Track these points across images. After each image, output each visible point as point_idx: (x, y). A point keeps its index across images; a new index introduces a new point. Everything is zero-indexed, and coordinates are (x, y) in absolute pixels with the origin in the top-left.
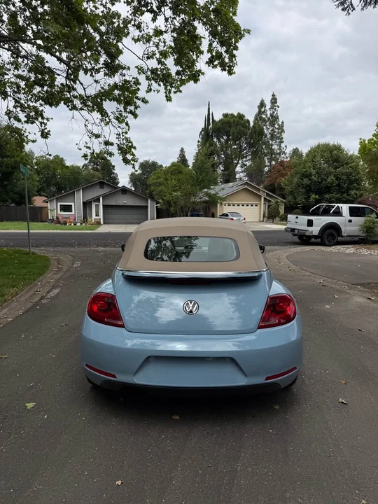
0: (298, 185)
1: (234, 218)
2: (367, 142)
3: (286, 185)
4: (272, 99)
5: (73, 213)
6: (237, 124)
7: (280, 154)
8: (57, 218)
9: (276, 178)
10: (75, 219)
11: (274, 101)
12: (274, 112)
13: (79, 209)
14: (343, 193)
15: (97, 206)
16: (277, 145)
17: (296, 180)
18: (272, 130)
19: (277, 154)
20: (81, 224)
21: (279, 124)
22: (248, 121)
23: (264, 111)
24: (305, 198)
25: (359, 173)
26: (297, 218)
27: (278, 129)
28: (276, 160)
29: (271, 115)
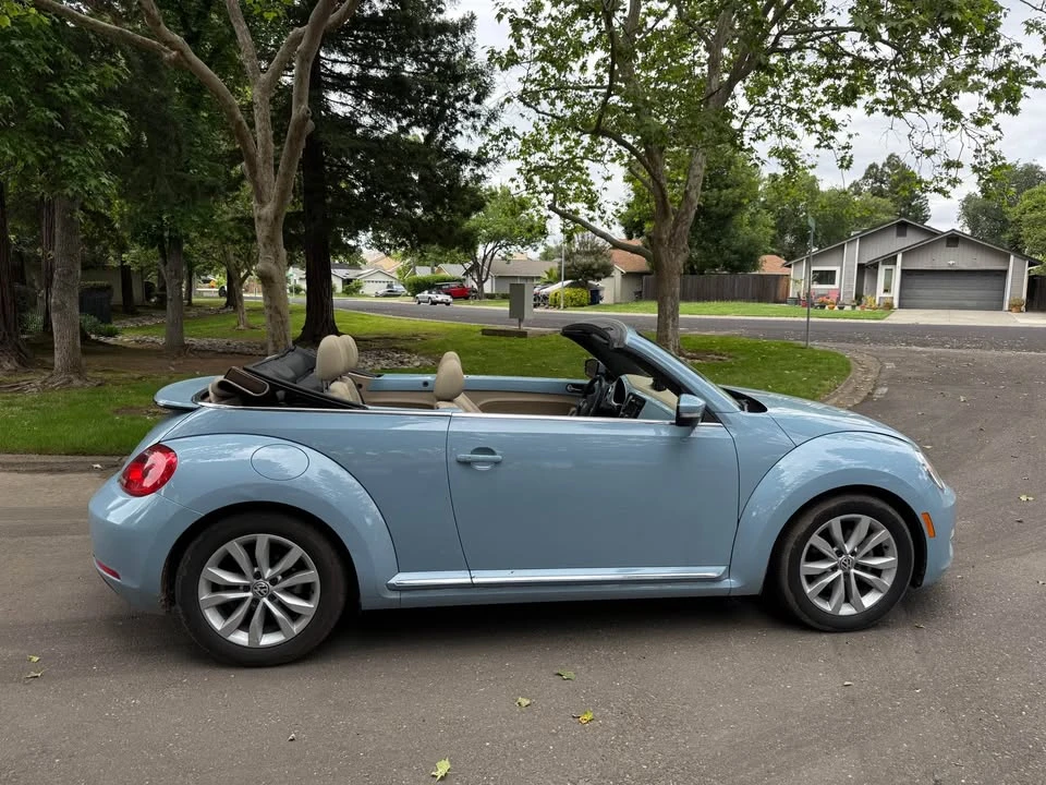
5: (836, 286)
8: (808, 295)
10: (839, 299)
13: (849, 279)
15: (889, 273)
20: (854, 307)
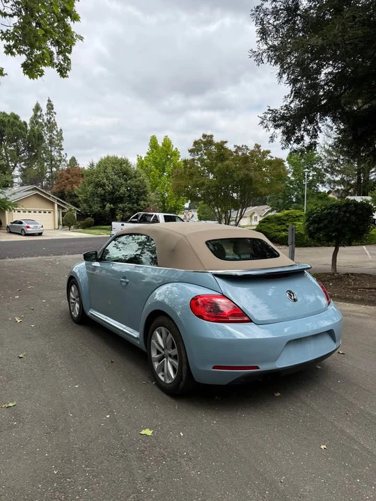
0: (93, 194)
1: (31, 226)
2: (143, 159)
3: (80, 193)
4: (48, 104)
6: (13, 124)
7: (60, 161)
9: (65, 186)
11: (50, 107)
12: (51, 118)
14: (134, 203)
16: (57, 152)
17: (90, 188)
18: (50, 136)
19: (57, 161)
21: (57, 131)
22: (25, 123)
23: (40, 116)
24: (101, 207)
25: (145, 186)
26: (123, 225)
27: (57, 136)
28: (57, 167)
29: (49, 121)
